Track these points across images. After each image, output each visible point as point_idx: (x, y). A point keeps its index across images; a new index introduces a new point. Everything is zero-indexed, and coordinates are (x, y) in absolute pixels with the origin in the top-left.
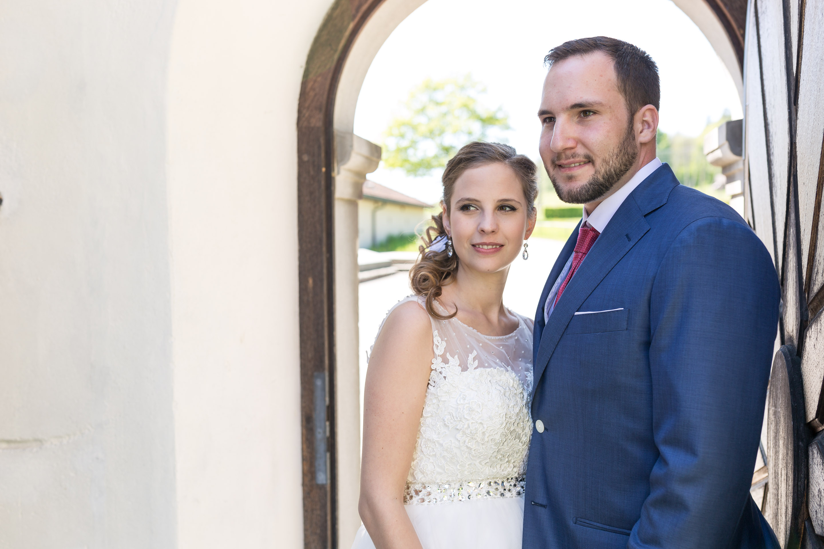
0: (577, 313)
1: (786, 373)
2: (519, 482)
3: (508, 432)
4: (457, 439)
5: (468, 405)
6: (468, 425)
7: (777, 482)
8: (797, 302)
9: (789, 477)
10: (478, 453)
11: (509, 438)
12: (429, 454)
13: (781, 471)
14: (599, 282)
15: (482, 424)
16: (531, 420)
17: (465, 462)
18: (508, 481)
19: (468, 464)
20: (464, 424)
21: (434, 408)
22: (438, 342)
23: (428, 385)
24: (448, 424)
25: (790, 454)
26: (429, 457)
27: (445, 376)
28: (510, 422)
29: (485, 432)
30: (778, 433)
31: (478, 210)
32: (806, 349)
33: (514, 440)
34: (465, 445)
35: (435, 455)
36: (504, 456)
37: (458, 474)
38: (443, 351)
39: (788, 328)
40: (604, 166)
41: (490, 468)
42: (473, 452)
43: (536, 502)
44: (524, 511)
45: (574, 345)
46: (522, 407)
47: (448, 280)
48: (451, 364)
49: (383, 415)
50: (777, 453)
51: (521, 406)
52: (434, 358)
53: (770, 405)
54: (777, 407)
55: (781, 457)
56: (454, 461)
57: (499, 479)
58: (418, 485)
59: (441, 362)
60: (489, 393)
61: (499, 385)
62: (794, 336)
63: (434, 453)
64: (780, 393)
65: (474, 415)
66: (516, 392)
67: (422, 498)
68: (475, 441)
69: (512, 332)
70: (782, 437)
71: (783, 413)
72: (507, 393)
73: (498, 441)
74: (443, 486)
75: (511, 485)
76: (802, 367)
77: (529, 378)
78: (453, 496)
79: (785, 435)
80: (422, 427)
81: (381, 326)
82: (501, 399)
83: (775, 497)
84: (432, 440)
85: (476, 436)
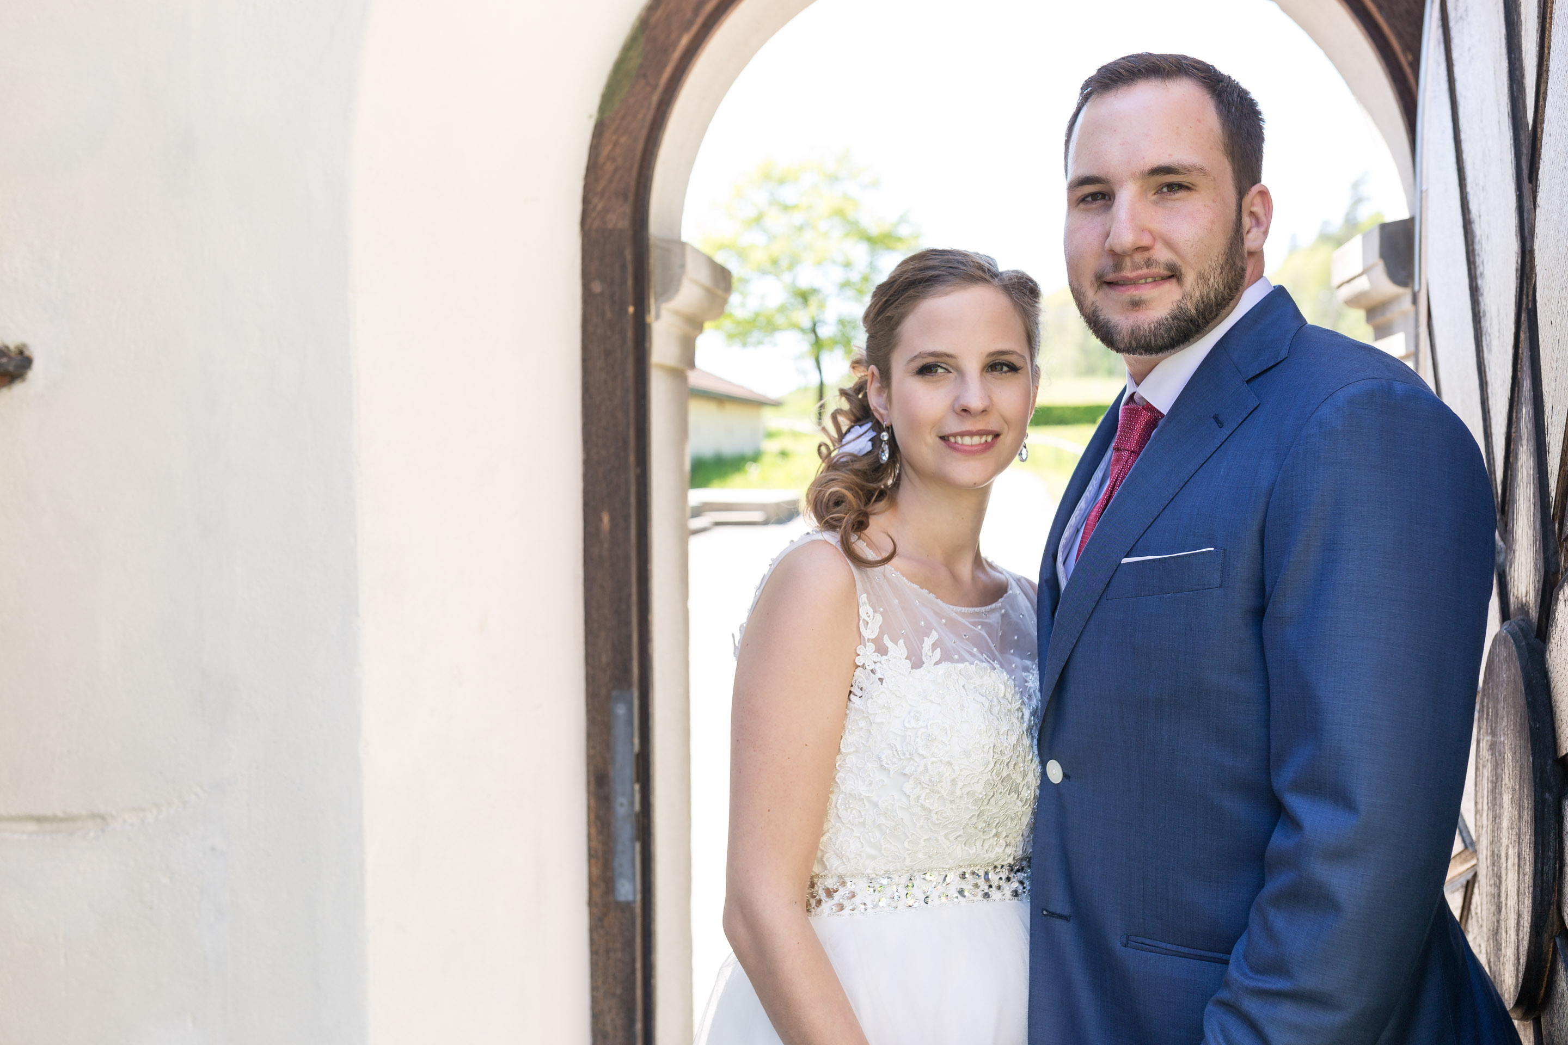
0: (1125, 560)
1: (1516, 669)
2: (1016, 873)
3: (998, 779)
4: (905, 794)
5: (923, 730)
6: (926, 767)
7: (1497, 871)
8: (1536, 540)
9: (1524, 858)
10: (944, 818)
11: (1000, 790)
12: (851, 821)
13: (1507, 850)
14: (1167, 502)
15: (951, 765)
16: (1037, 760)
17: (920, 835)
18: (995, 871)
19: (924, 838)
20: (917, 764)
21: (861, 737)
22: (868, 615)
23: (849, 695)
24: (887, 766)
25: (1527, 815)
26: (853, 828)
27: (882, 677)
28: (1002, 761)
29: (957, 780)
30: (1500, 782)
31: (951, 372)
32: (1558, 623)
33: (1009, 794)
34: (919, 804)
35: (863, 824)
36: (989, 825)
37: (905, 859)
38: (878, 632)
39: (1518, 590)
40: (1201, 286)
41: (963, 846)
42: (934, 817)
43: (1051, 910)
44: (1029, 927)
45: (1122, 618)
46: (1022, 735)
47: (882, 504)
48: (891, 655)
49: (770, 748)
50: (1497, 819)
51: (1020, 733)
52: (861, 644)
53: (1482, 732)
54: (1497, 735)
55: (1505, 824)
56: (899, 834)
57: (979, 867)
58: (831, 880)
59: (874, 652)
60: (962, 707)
61: (980, 693)
62: (1530, 602)
63: (861, 820)
64: (1504, 708)
65: (936, 747)
66: (1010, 706)
67: (838, 903)
68: (938, 796)
69: (996, 600)
70: (1508, 788)
71: (1511, 744)
72: (995, 708)
73: (981, 797)
74: (878, 880)
75: (1001, 879)
76: (1548, 657)
77: (1031, 682)
78: (896, 898)
79: (1515, 783)
80: (839, 771)
81: (759, 588)
82: (984, 718)
83: (1493, 900)
84: (858, 796)
85: (940, 788)
